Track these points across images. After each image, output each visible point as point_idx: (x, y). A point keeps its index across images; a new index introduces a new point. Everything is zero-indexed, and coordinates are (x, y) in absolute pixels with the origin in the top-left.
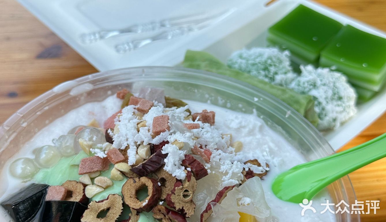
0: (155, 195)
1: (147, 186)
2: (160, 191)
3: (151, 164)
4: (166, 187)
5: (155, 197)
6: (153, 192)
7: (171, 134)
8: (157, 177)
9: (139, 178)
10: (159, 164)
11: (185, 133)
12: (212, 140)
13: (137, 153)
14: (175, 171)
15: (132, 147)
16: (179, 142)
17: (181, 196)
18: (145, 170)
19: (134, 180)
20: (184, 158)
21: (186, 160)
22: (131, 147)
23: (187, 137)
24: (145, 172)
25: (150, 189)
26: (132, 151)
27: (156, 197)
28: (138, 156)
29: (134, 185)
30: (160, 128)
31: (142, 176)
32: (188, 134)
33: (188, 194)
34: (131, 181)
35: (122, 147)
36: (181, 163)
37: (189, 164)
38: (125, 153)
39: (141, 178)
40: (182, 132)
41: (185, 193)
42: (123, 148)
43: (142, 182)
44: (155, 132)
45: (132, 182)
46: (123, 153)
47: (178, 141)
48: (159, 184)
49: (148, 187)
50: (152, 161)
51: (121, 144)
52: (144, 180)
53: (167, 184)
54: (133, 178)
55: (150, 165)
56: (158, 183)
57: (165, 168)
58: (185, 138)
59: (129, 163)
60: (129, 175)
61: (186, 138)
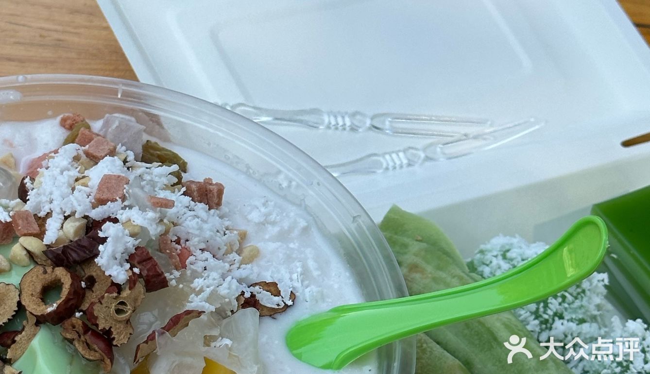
0: (72, 299)
1: (63, 283)
2: (81, 296)
3: (78, 249)
4: (93, 292)
5: (70, 304)
6: (69, 293)
7: (124, 208)
8: (83, 273)
9: (53, 269)
10: (91, 252)
11: (146, 211)
12: (197, 232)
13: (62, 227)
14: (112, 268)
15: (56, 215)
16: (134, 223)
17: (112, 310)
18: (65, 257)
19: (44, 268)
20: (133, 251)
21: (136, 254)
22: (54, 214)
23: (148, 219)
24: (65, 261)
25: (66, 288)
26: (55, 221)
27: (72, 304)
28: (61, 233)
29: (42, 277)
30: (108, 195)
31: (58, 266)
32: (151, 214)
33: (124, 309)
34: (41, 269)
35: (41, 212)
36: (127, 258)
37: (139, 263)
38: (43, 223)
39: (56, 268)
40: (143, 209)
41: (120, 306)
42: (42, 214)
43: (56, 275)
44: (98, 199)
45: (41, 272)
46: (40, 223)
47: (132, 222)
48: (83, 284)
49: (64, 286)
50: (79, 245)
51: (41, 207)
52: (61, 273)
53: (97, 286)
54: (45, 266)
55: (75, 251)
56: (82, 282)
57: (98, 260)
58: (145, 219)
59: (44, 240)
60: (39, 260)
61: (146, 221)
